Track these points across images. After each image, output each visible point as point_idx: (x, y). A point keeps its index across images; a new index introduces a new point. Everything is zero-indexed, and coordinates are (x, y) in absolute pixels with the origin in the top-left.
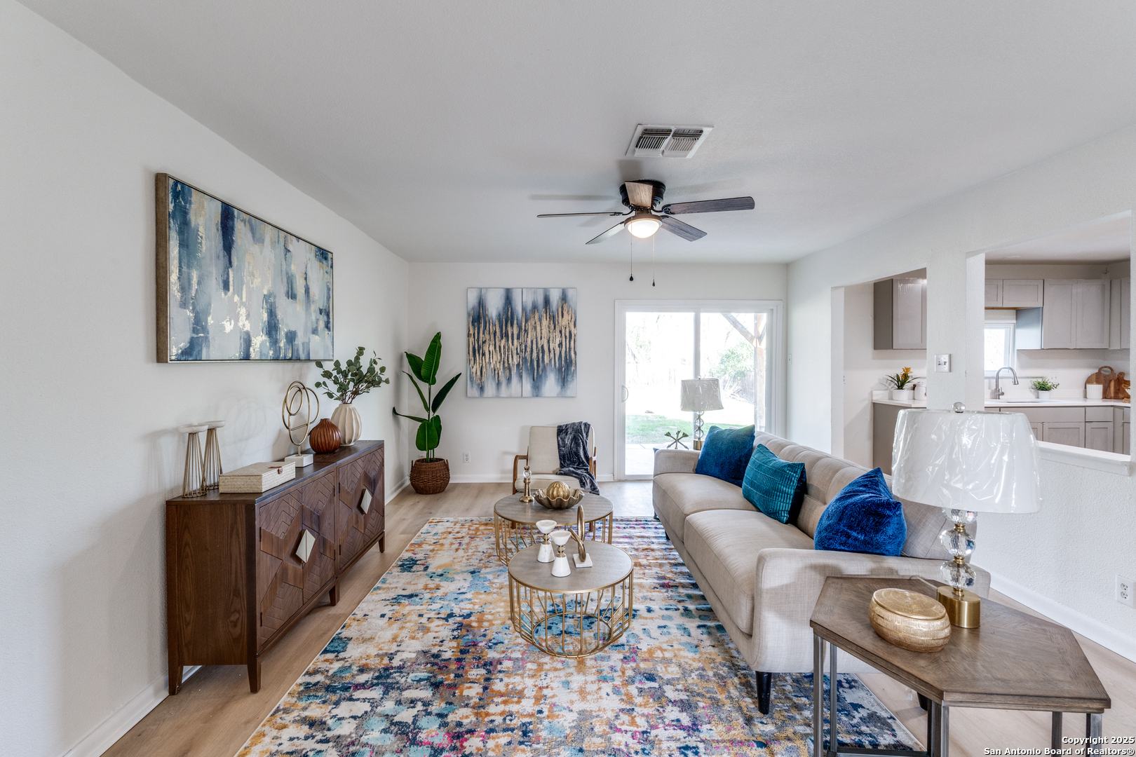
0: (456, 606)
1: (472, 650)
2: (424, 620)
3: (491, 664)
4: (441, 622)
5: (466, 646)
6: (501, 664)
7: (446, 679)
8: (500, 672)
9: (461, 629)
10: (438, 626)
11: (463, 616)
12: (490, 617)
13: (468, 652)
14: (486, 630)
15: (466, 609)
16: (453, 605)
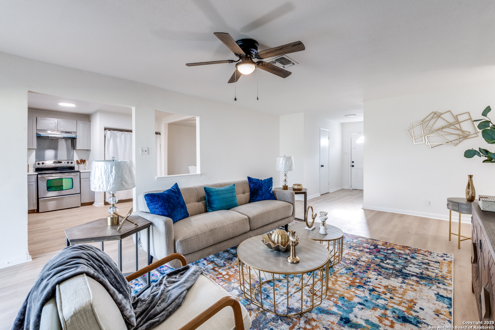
0: (367, 296)
1: (362, 271)
2: (389, 295)
3: (354, 264)
4: (377, 289)
5: (364, 273)
6: (350, 263)
7: (374, 265)
8: (352, 261)
9: (366, 281)
10: (380, 288)
11: (363, 288)
12: (347, 281)
13: (363, 271)
14: (352, 276)
15: (360, 291)
16: (369, 297)
